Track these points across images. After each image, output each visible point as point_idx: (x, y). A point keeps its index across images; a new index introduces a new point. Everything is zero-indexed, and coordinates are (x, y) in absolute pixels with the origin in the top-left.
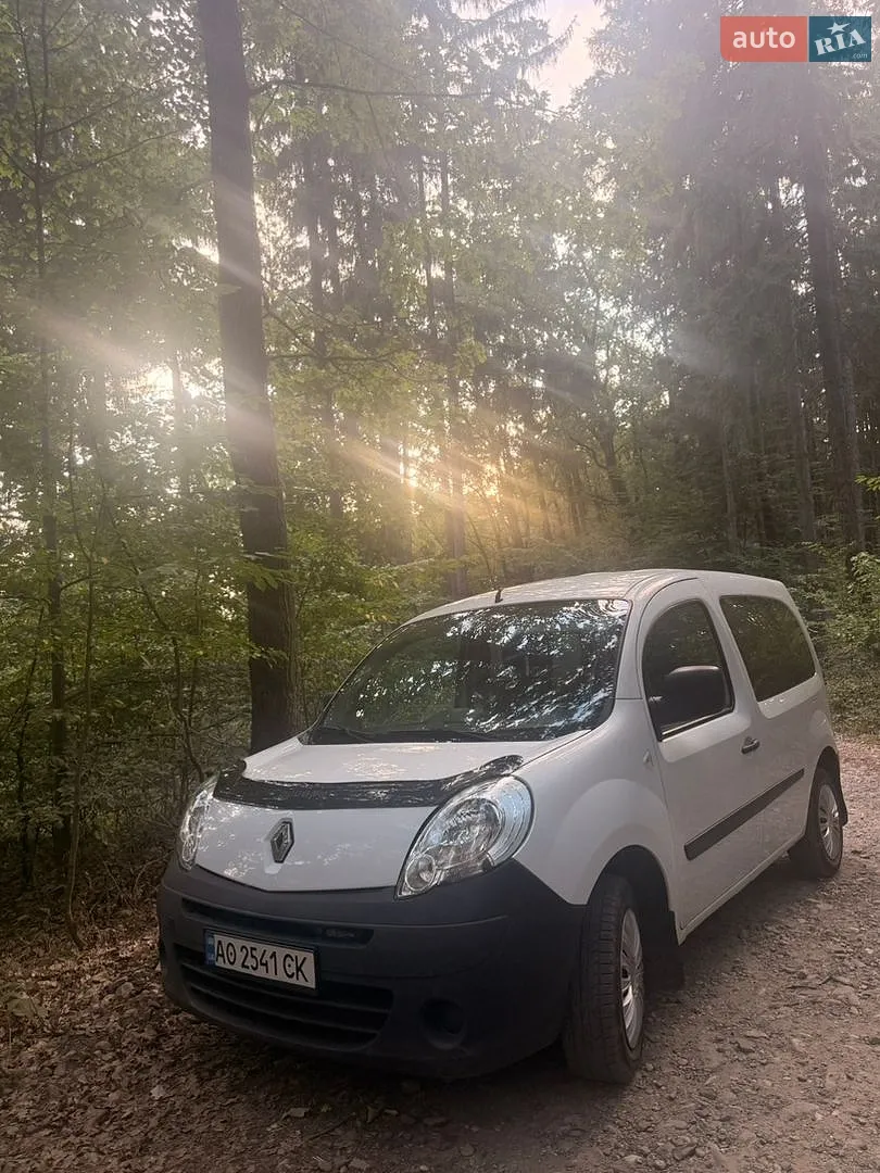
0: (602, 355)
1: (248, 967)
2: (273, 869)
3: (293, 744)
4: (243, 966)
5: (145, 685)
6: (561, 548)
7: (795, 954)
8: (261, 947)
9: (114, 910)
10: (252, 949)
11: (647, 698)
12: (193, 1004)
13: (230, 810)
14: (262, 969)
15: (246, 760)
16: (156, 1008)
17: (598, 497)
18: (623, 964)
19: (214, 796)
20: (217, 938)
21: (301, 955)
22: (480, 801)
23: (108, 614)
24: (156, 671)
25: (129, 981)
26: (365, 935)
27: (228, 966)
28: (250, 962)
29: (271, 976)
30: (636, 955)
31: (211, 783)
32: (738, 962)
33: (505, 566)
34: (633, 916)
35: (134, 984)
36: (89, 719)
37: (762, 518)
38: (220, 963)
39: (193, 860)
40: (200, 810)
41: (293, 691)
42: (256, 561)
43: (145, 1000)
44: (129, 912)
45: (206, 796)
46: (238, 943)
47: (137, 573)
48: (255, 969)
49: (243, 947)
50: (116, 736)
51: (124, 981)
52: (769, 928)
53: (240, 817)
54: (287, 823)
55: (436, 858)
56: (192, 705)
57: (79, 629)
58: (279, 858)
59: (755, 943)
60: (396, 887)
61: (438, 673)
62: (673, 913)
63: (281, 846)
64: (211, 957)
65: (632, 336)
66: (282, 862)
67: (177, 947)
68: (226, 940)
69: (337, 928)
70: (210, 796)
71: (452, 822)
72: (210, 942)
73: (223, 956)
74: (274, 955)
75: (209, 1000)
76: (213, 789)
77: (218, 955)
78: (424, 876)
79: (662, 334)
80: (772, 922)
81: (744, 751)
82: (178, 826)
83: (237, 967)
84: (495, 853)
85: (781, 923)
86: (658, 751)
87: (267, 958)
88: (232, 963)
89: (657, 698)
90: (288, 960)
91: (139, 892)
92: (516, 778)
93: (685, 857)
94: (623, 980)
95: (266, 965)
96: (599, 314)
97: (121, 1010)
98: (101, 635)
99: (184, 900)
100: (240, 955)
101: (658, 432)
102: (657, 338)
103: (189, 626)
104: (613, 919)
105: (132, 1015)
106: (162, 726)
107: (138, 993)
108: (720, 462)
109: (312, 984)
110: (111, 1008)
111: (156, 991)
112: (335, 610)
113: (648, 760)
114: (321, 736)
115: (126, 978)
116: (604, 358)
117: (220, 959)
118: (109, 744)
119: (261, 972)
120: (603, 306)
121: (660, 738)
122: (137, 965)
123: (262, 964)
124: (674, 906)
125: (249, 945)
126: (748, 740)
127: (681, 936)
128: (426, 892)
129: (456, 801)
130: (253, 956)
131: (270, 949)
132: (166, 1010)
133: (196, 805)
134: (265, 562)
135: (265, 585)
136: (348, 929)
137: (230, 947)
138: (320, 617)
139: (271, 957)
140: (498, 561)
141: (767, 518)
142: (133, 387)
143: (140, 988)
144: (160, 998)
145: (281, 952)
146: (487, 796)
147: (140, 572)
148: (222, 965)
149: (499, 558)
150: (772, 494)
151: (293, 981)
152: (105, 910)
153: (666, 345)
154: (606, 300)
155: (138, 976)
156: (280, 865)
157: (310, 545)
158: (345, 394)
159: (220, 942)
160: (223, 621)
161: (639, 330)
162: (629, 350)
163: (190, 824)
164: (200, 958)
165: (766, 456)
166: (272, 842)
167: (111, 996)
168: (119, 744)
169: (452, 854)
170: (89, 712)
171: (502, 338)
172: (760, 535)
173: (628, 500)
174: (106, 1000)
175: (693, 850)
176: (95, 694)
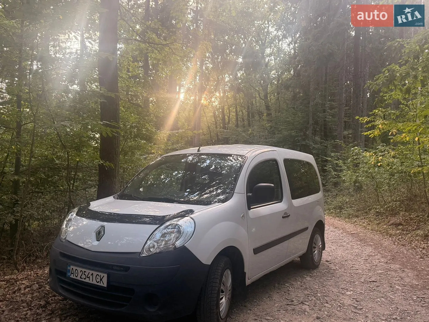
0: (268, 51)
1: (82, 278)
2: (96, 243)
3: (111, 199)
4: (81, 278)
5: (56, 169)
6: (241, 131)
7: (293, 294)
8: (88, 271)
9: (34, 260)
10: (85, 272)
11: (247, 194)
12: (60, 291)
13: (83, 221)
14: (88, 279)
15: (91, 203)
16: (47, 294)
17: (260, 112)
18: (222, 288)
19: (77, 215)
20: (72, 267)
21: (102, 275)
22: (177, 225)
23: (41, 138)
24: (60, 164)
25: (37, 284)
26: (127, 269)
27: (75, 277)
28: (83, 276)
29: (91, 282)
30: (229, 286)
31: (76, 210)
32: (271, 295)
33: (217, 136)
34: (229, 272)
35: (38, 285)
36: (30, 181)
37: (323, 128)
38: (72, 276)
39: (66, 238)
40: (70, 220)
41: (116, 178)
42: (103, 125)
43: (43, 291)
44: (40, 261)
45: (73, 215)
46: (79, 269)
47: (54, 123)
48: (85, 279)
49: (81, 271)
50: (41, 189)
51: (35, 284)
52: (286, 284)
53: (86, 224)
54: (103, 227)
55: (157, 243)
56: (74, 180)
57: (28, 143)
58: (98, 240)
59: (279, 289)
60: (140, 253)
61: (176, 175)
62: (245, 273)
63: (99, 235)
64: (69, 274)
65: (282, 44)
66: (99, 241)
67: (56, 270)
68: (75, 268)
69: (117, 266)
70: (75, 215)
71: (165, 231)
72: (69, 268)
73: (73, 273)
74: (92, 274)
75: (67, 290)
76: (76, 212)
77: (72, 273)
78: (151, 250)
79: (293, 45)
80: (287, 283)
81: (283, 217)
82: (61, 226)
83: (78, 278)
84: (178, 244)
85: (290, 283)
86: (247, 213)
87: (90, 275)
88: (76, 277)
89: (250, 194)
90: (98, 276)
91: (45, 254)
92: (191, 218)
93: (253, 253)
94: (221, 293)
95: (89, 278)
96: (268, 32)
97: (33, 294)
98: (37, 147)
99: (61, 253)
100: (80, 274)
101: (287, 87)
102: (292, 46)
103: (76, 147)
104: (220, 271)
105: (37, 295)
106: (61, 188)
107: (40, 288)
108: (309, 103)
109: (105, 285)
110: (28, 293)
111: (47, 288)
112: (139, 148)
113: (242, 216)
114: (122, 197)
115: (35, 283)
116: (269, 52)
117: (72, 275)
118: (38, 192)
119: (87, 280)
120: (271, 29)
121: (249, 209)
122: (40, 278)
123: (88, 277)
124: (246, 270)
125: (83, 270)
126: (285, 213)
127: (248, 282)
128: (152, 255)
129: (168, 223)
130: (84, 274)
131: (91, 272)
132: (50, 295)
133: (69, 218)
134: (106, 125)
135: (106, 135)
136: (121, 267)
137: (76, 271)
138: (133, 149)
139: (91, 275)
140: (215, 134)
141: (325, 128)
142: (62, 38)
143: (41, 287)
144: (49, 291)
145: (95, 273)
146: (179, 223)
147: (56, 123)
148: (73, 277)
149: (215, 132)
150: (329, 118)
151: (99, 284)
152: (30, 260)
153: (295, 50)
154: (272, 27)
155: (40, 282)
156: (99, 242)
157: (131, 118)
158: (153, 56)
159: (72, 269)
160: (91, 146)
161: (285, 42)
162: (280, 50)
163: (66, 224)
164: (64, 274)
165: (328, 103)
166: (96, 234)
167: (29, 289)
168: (42, 193)
169: (164, 243)
170: (29, 178)
171: (226, 37)
172: (321, 135)
173: (271, 114)
174: (27, 290)
175: (257, 251)
176: (33, 171)
